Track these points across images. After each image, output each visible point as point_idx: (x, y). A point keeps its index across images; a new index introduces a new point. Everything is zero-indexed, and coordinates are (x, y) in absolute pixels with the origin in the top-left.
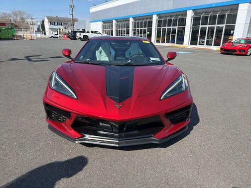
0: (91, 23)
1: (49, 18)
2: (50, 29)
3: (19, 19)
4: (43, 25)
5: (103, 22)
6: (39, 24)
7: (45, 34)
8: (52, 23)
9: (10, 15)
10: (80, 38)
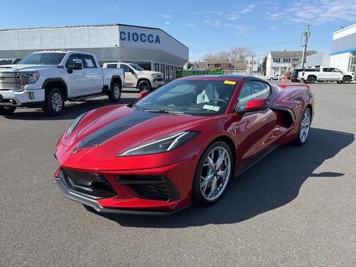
0: (332, 57)
1: (273, 54)
2: (273, 68)
3: (237, 57)
4: (265, 64)
5: (353, 52)
6: (261, 62)
7: (265, 75)
8: (275, 60)
9: (229, 55)
10: (303, 79)
